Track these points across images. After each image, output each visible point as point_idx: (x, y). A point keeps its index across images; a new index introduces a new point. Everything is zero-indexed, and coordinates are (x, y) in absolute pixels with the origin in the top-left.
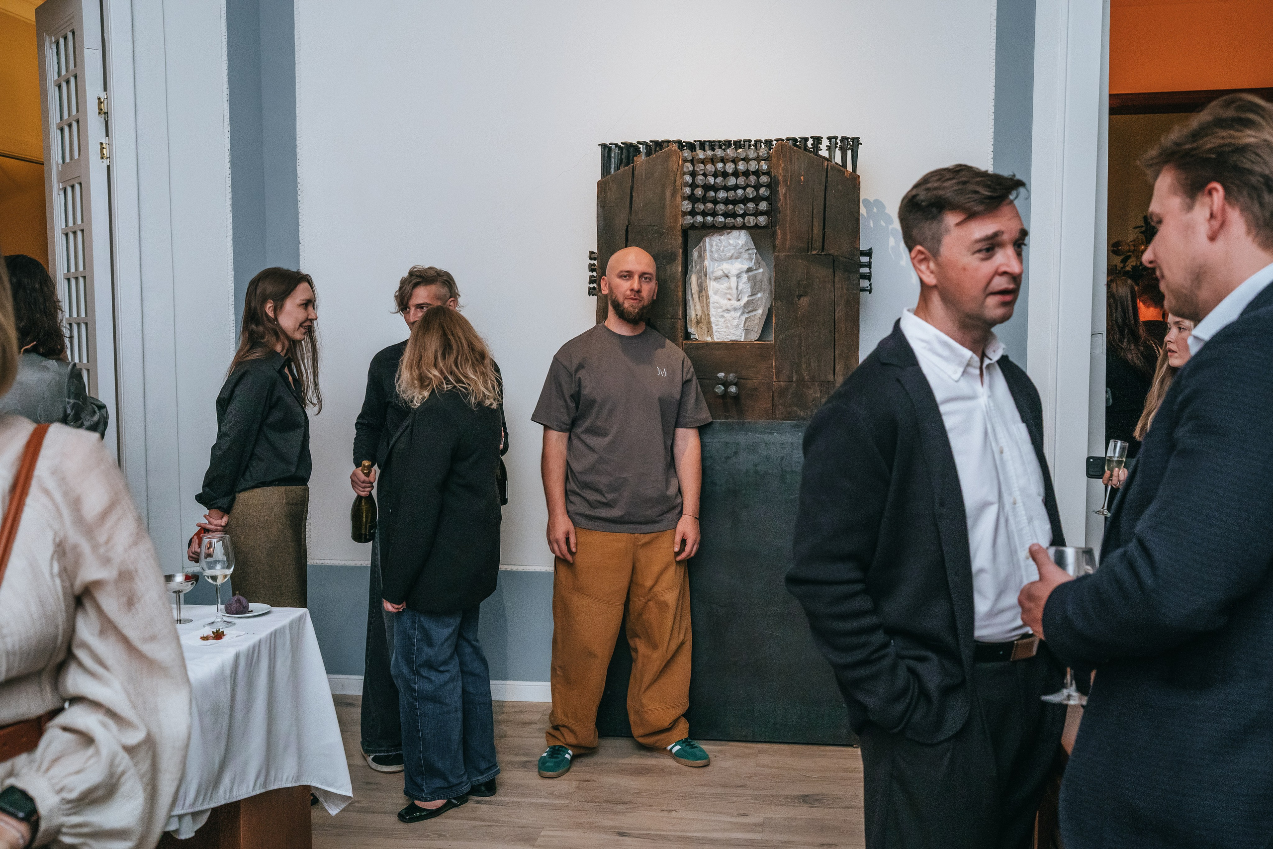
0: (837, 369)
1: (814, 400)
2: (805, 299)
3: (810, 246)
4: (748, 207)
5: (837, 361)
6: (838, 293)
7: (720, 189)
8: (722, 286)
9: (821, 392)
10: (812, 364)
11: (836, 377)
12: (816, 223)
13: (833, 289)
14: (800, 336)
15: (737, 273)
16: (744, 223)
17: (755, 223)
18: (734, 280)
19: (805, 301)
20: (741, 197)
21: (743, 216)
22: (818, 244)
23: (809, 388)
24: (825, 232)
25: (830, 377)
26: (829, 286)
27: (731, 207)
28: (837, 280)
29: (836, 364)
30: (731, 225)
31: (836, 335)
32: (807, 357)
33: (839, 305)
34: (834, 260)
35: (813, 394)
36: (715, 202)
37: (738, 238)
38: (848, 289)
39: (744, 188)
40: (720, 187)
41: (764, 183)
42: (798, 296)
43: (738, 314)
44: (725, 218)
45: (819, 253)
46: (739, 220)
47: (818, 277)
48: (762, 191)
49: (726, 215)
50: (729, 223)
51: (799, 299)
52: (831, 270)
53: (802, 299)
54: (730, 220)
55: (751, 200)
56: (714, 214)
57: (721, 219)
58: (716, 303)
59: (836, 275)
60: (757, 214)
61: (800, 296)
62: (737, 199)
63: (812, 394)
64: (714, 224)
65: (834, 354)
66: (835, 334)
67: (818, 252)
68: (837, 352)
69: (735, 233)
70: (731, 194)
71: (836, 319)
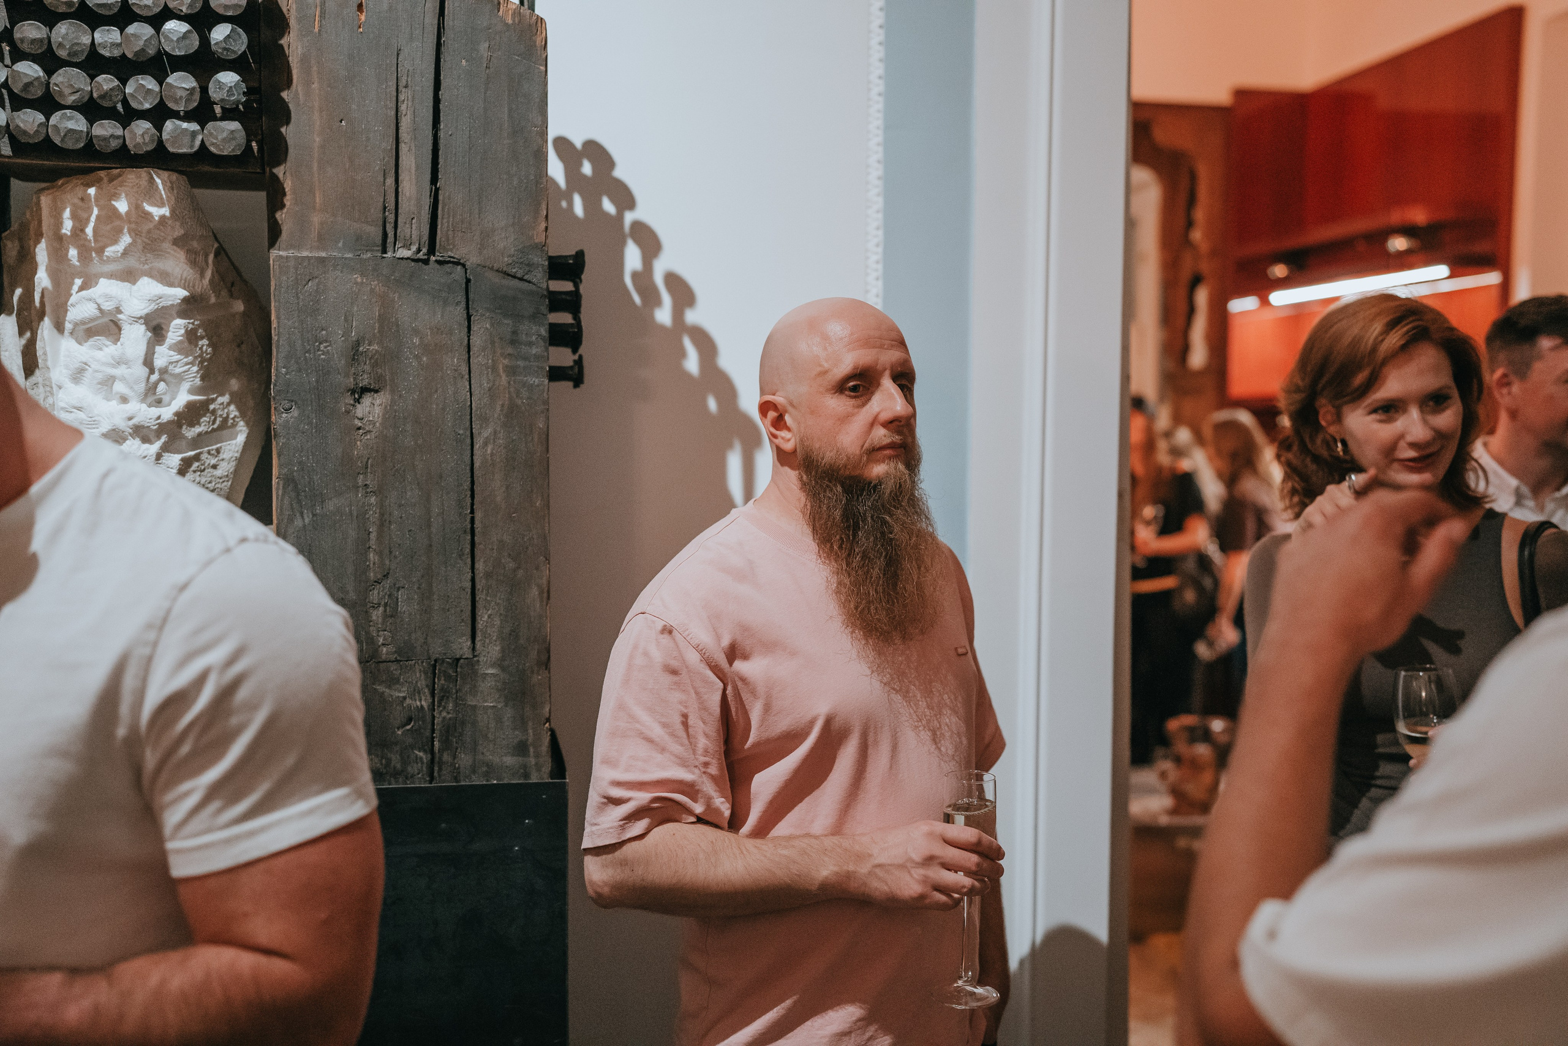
0: (483, 619)
1: (410, 720)
2: (378, 402)
3: (391, 234)
4: (169, 84)
5: (480, 597)
6: (482, 383)
7: (64, 16)
8: (99, 355)
9: (433, 695)
10: (403, 607)
11: (478, 645)
12: (408, 161)
13: (464, 369)
14: (362, 517)
15: (146, 311)
16: (160, 142)
17: (198, 143)
18: (135, 337)
19: (371, 408)
20: (143, 50)
21: (160, 114)
22: (415, 228)
23: (393, 681)
24: (437, 190)
25: (462, 646)
26: (454, 361)
27: (106, 82)
28: (477, 341)
29: (480, 605)
30: (114, 144)
31: (478, 515)
32: (387, 583)
33: (485, 420)
34: (468, 281)
35: (408, 701)
36: (50, 60)
37: (150, 193)
38: (512, 371)
39: (157, 21)
40: (62, 9)
41: (226, 7)
42: (353, 392)
43: (155, 448)
44: (91, 122)
45: (421, 255)
46: (142, 128)
47: (416, 332)
48: (220, 33)
49: (92, 109)
50: (105, 139)
51: (358, 401)
52: (459, 311)
53: (367, 400)
54: (105, 129)
55: (180, 63)
56: (48, 104)
57: (77, 123)
58: (79, 409)
59: (474, 328)
60: (203, 112)
61: (360, 392)
62: (130, 55)
63: (405, 698)
64: (47, 139)
65: (473, 572)
66: (472, 512)
67: (419, 250)
68: (480, 566)
69: (134, 177)
70: (107, 37)
71: (477, 465)
